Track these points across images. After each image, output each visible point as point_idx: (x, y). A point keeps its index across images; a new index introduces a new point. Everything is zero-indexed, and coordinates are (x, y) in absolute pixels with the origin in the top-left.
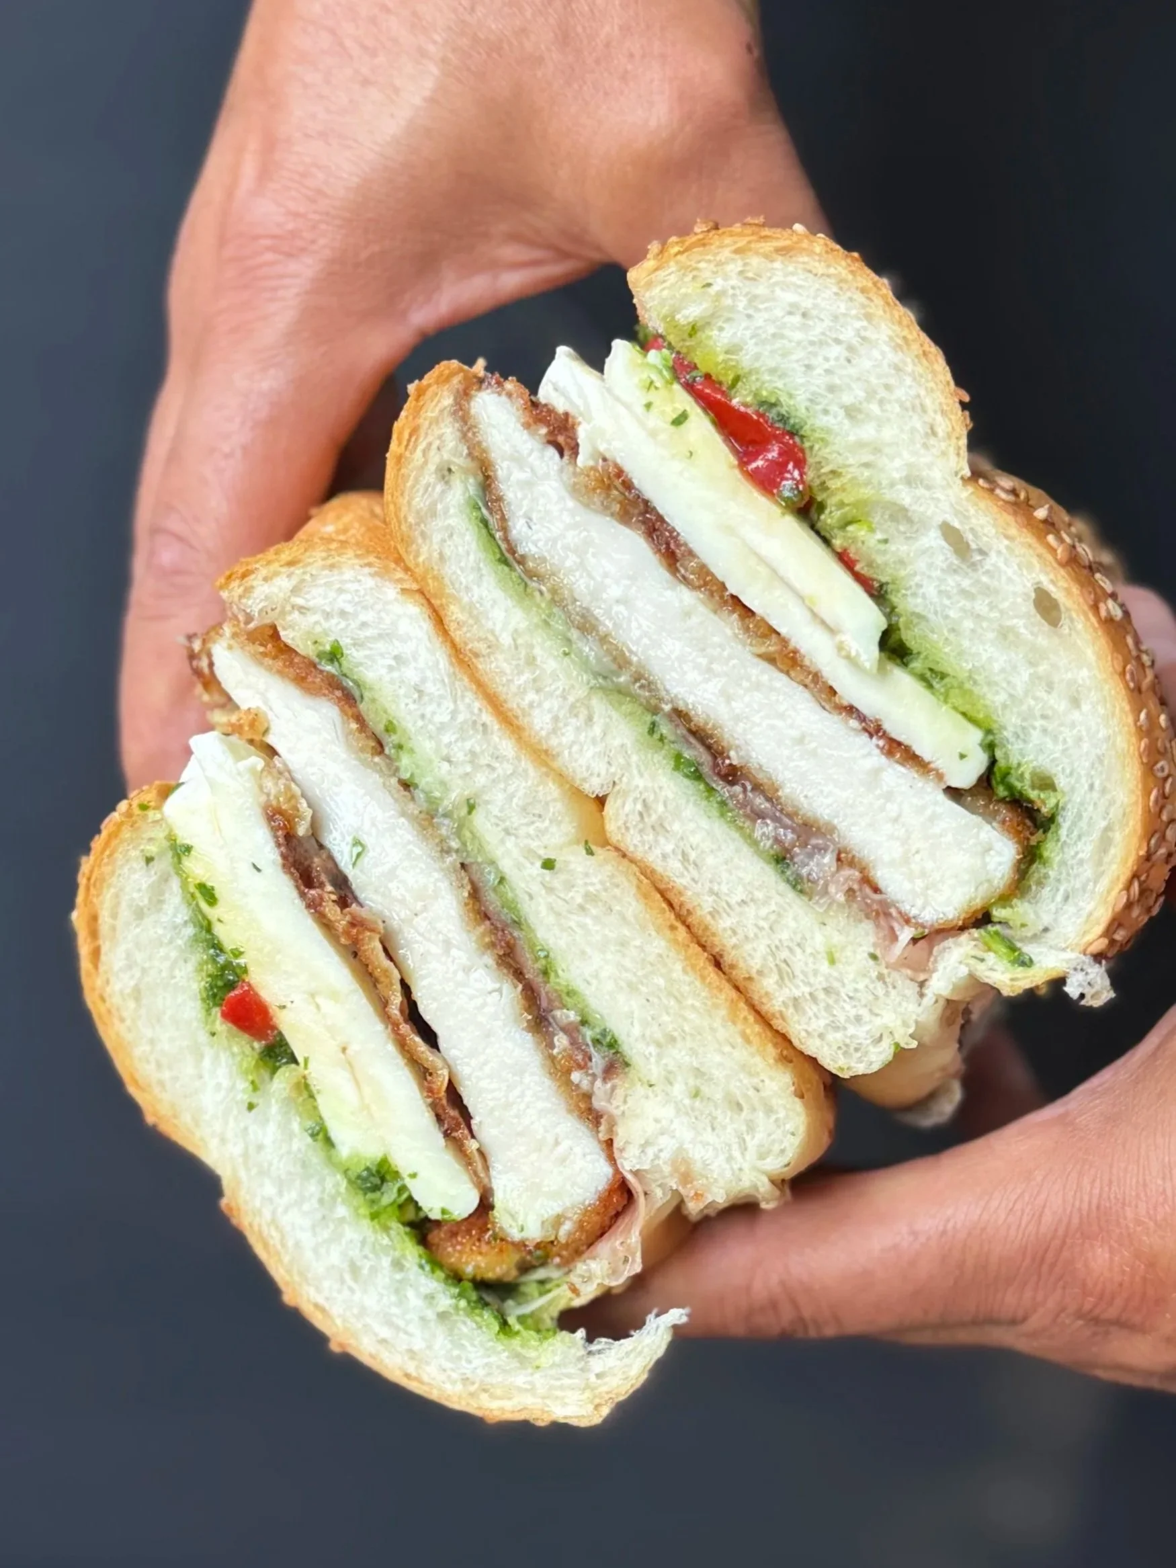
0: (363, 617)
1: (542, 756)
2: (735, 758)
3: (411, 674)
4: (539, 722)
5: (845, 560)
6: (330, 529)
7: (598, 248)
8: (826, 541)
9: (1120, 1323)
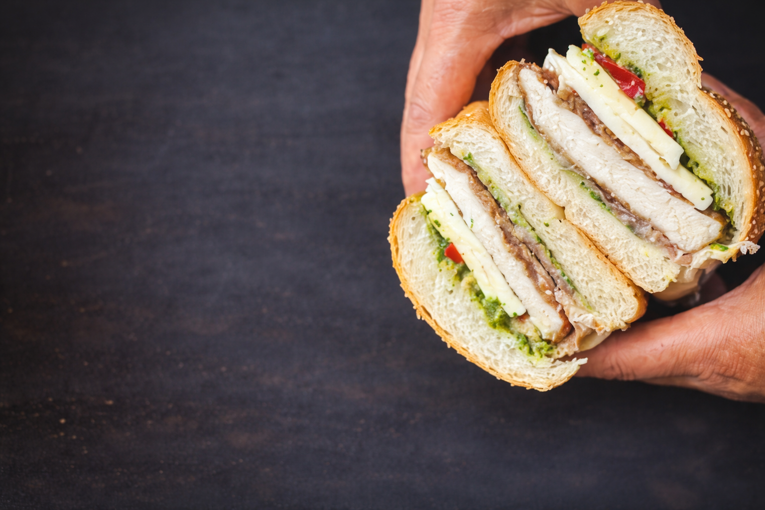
0: (480, 145)
1: (544, 193)
2: (613, 195)
3: (497, 165)
4: (543, 181)
5: (662, 125)
6: (468, 115)
7: (568, 10)
8: (655, 119)
9: (733, 377)
